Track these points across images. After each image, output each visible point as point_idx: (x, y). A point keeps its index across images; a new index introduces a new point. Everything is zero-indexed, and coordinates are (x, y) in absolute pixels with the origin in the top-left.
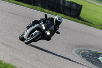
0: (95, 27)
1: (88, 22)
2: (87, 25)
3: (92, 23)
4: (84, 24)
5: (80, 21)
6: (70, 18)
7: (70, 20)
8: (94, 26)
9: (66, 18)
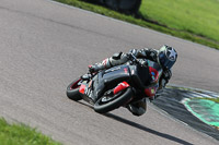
0: (173, 35)
1: (156, 23)
2: (154, 29)
3: (165, 26)
4: (149, 27)
5: (139, 21)
6: (118, 14)
7: (119, 18)
8: (170, 33)
9: (110, 16)
